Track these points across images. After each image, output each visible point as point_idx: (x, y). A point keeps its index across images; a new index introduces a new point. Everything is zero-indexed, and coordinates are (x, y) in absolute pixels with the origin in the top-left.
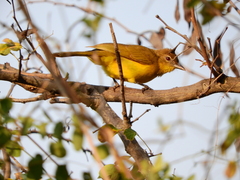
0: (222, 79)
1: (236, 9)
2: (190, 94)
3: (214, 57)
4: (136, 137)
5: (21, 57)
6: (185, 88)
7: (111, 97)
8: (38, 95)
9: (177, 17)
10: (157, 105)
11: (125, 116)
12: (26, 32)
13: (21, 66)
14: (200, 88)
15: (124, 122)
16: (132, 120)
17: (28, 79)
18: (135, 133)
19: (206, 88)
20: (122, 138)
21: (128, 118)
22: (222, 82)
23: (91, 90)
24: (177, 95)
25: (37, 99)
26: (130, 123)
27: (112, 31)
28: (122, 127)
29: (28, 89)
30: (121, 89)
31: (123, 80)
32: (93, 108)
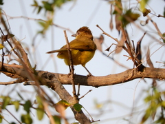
0: (141, 68)
1: (152, 21)
2: (119, 79)
3: (136, 53)
5: (3, 54)
6: (116, 75)
7: (65, 81)
8: (15, 80)
9: (111, 27)
10: (97, 86)
11: (75, 94)
12: (7, 36)
13: (3, 59)
14: (126, 75)
15: (74, 98)
16: (79, 97)
17: (8, 69)
18: (81, 106)
19: (131, 75)
20: (73, 109)
21: (77, 96)
22: (142, 71)
23: (51, 76)
24: (110, 80)
25: (15, 83)
26: (78, 99)
27: (66, 36)
28: (72, 102)
29: (8, 76)
30: (72, 76)
31: (73, 70)
32: (53, 89)
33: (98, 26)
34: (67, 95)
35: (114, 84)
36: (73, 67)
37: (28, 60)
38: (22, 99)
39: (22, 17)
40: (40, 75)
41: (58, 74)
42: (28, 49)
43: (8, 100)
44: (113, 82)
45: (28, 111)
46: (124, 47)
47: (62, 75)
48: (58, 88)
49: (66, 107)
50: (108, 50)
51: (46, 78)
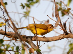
0: (67, 34)
1: (71, 13)
2: (57, 38)
4: (41, 51)
6: (56, 37)
8: (11, 39)
9: (53, 16)
10: (47, 42)
11: (38, 45)
12: (7, 20)
13: (6, 30)
14: (60, 37)
15: (37, 47)
16: (40, 46)
17: (8, 34)
19: (62, 37)
20: (37, 52)
23: (27, 37)
25: (11, 40)
27: (33, 20)
32: (28, 43)
34: (34, 45)
51: (25, 38)
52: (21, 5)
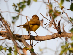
4: (34, 51)
6: (49, 36)
7: (27, 38)
10: (40, 41)
11: (31, 44)
15: (31, 46)
16: (33, 45)
17: (1, 33)
18: (34, 50)
20: (30, 51)
21: (32, 45)
23: (20, 36)
24: (46, 38)
26: (32, 47)
27: (27, 18)
28: (30, 48)
29: (1, 36)
30: (29, 36)
31: (30, 33)
32: (21, 42)
33: (41, 14)
34: (28, 45)
35: (48, 40)
36: (30, 32)
37: (10, 29)
38: (8, 47)
39: (7, 11)
40: (15, 36)
41: (24, 35)
42: (10, 25)
43: (1, 47)
44: (48, 39)
45: (10, 52)
46: (52, 23)
47: (25, 36)
48: (23, 42)
49: (27, 50)
50: (45, 25)
51: (18, 37)
52: (13, 5)
